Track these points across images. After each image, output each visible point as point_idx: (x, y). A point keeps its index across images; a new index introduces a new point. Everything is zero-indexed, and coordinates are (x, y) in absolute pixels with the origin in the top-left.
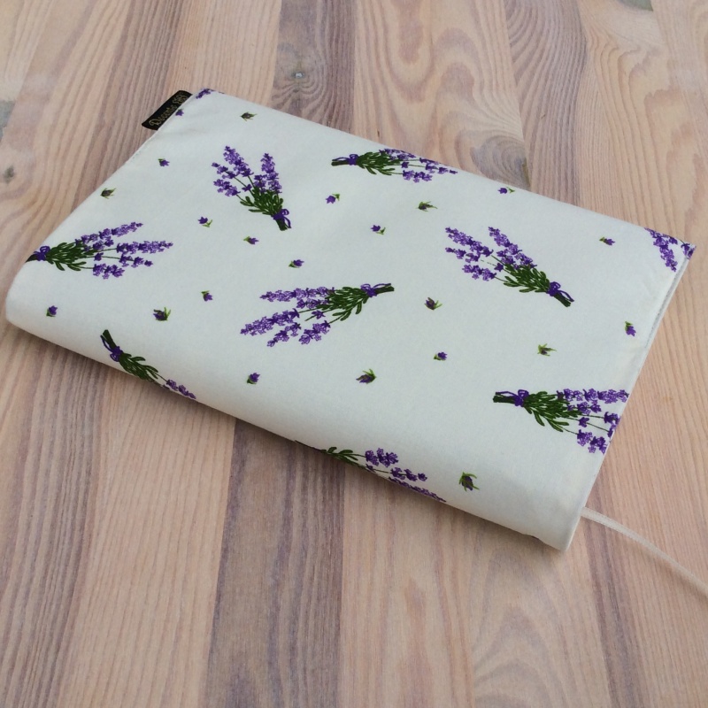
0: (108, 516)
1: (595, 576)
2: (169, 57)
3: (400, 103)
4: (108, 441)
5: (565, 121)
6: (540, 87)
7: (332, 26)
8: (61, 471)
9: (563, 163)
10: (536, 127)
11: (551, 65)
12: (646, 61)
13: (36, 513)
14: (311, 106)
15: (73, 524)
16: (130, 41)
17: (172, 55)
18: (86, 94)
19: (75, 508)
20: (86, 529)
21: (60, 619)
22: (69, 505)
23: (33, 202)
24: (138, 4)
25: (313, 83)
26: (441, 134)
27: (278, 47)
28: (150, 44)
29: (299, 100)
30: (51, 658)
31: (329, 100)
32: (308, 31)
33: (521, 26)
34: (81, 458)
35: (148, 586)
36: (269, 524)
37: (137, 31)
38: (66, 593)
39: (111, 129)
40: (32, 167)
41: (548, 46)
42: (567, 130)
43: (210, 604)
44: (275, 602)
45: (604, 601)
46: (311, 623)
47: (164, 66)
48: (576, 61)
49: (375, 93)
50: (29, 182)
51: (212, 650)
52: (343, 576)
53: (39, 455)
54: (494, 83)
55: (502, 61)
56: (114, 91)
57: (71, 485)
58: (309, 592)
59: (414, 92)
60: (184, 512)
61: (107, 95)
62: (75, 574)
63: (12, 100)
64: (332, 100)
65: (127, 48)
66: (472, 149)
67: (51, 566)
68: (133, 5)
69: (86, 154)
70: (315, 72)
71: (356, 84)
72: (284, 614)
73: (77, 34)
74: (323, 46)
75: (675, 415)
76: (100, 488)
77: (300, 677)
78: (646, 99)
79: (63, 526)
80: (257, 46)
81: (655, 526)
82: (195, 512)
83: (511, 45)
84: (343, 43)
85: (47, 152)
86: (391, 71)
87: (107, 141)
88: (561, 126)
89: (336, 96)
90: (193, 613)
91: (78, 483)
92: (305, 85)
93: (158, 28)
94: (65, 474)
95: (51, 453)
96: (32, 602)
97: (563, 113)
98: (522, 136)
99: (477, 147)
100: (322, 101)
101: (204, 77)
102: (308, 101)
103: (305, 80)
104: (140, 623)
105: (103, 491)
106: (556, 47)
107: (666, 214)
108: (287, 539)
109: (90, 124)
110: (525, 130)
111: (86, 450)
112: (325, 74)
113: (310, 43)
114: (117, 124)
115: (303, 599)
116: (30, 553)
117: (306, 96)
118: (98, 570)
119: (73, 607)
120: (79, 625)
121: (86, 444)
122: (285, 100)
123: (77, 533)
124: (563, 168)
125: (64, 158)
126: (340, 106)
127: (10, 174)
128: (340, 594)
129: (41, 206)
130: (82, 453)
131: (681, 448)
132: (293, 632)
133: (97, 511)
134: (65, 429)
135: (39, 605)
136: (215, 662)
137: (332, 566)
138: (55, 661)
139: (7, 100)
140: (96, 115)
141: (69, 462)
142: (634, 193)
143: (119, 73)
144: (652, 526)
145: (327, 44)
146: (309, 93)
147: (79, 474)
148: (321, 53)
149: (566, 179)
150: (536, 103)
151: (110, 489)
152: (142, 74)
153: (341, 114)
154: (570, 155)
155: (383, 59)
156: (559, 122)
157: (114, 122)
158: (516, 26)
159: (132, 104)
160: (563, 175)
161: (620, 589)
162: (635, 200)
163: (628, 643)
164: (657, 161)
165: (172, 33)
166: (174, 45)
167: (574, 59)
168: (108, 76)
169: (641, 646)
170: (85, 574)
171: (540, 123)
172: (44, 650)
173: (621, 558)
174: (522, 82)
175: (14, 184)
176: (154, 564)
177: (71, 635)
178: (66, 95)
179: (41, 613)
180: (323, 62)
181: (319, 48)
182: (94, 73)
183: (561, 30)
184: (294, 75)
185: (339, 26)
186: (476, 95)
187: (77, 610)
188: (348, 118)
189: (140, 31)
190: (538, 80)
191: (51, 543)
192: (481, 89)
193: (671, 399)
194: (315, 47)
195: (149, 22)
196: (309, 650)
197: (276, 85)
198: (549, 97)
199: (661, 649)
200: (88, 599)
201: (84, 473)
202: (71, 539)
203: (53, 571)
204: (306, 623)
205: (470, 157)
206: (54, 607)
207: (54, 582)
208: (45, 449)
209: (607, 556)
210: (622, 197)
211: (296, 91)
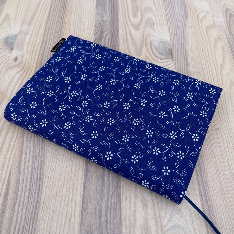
0: (48, 176)
1: (200, 192)
2: (63, 18)
3: (133, 31)
4: (47, 149)
5: (182, 35)
6: (174, 24)
7: (112, 7)
8: (33, 161)
9: (183, 49)
10: (174, 38)
11: (177, 17)
12: (205, 15)
13: (25, 176)
14: (106, 33)
15: (37, 179)
16: (51, 13)
17: (64, 17)
18: (39, 31)
19: (38, 173)
20: (41, 181)
21: (33, 213)
22: (35, 172)
23: (23, 68)
24: (54, 1)
25: (106, 25)
26: (146, 41)
27: (96, 14)
28: (57, 14)
29: (103, 31)
30: (31, 228)
31: (112, 31)
32: (104, 9)
33: (168, 5)
34: (39, 156)
35: (61, 201)
36: (98, 177)
37: (53, 10)
38: (35, 204)
39: (46, 43)
40: (23, 56)
41: (176, 11)
42: (183, 38)
43: (80, 206)
44: (101, 205)
45: (204, 201)
46: (112, 212)
47: (62, 21)
48: (185, 16)
49: (125, 28)
50: (22, 61)
51: (81, 223)
52: (122, 195)
53: (26, 155)
54: (161, 24)
55: (163, 16)
56: (47, 30)
57: (36, 165)
58: (111, 201)
59: (137, 27)
60: (71, 174)
61: (45, 32)
62: (38, 197)
63: (17, 34)
64: (112, 30)
65: (51, 16)
66: (155, 46)
67: (30, 195)
68: (52, 2)
69: (39, 51)
70: (107, 22)
71: (119, 25)
72: (104, 209)
73: (36, 12)
74: (109, 13)
75: (221, 134)
76: (45, 166)
77: (109, 232)
78: (206, 28)
79: (34, 180)
80: (89, 14)
81: (218, 174)
82: (75, 173)
83: (165, 11)
84: (115, 12)
85: (27, 51)
86: (130, 21)
87: (45, 47)
88: (181, 37)
89: (113, 30)
90: (75, 210)
91: (38, 165)
92: (104, 26)
93: (60, 9)
94: (34, 162)
95: (30, 154)
96: (25, 207)
97: (182, 33)
98: (170, 41)
99: (157, 45)
100: (109, 31)
101: (74, 25)
102: (105, 31)
103: (104, 24)
104: (58, 214)
105: (46, 167)
106: (178, 11)
107: (214, 66)
108: (104, 182)
109: (40, 41)
110: (171, 39)
111: (40, 153)
112: (110, 22)
113: (105, 12)
114: (48, 41)
115: (109, 204)
116: (24, 190)
117: (104, 30)
118: (45, 195)
119: (37, 209)
120: (39, 216)
121: (41, 151)
122: (98, 31)
123: (38, 182)
124: (183, 51)
125: (32, 53)
126: (115, 32)
127: (16, 59)
128: (121, 201)
129: (26, 69)
130: (39, 154)
131: (224, 146)
132: (107, 216)
133: (44, 174)
134: (34, 146)
135: (27, 208)
136: (82, 227)
137: (118, 191)
138: (32, 229)
139: (15, 34)
140: (42, 38)
141: (35, 157)
142: (205, 59)
143: (48, 24)
144: (217, 174)
145: (110, 12)
146: (105, 29)
147: (39, 161)
148: (108, 15)
149: (184, 55)
150: (173, 30)
151: (48, 166)
152: (55, 24)
153: (115, 35)
154: (184, 47)
155: (127, 17)
156: (181, 36)
157: (47, 40)
158: (166, 5)
159: (52, 34)
160: (183, 54)
161: (208, 197)
162: (205, 61)
163: (212, 216)
164: (211, 48)
165: (64, 10)
166: (65, 15)
167: (184, 15)
168: (45, 25)
169: (216, 217)
170: (41, 197)
171: (175, 37)
172: (28, 225)
173: (208, 185)
174: (169, 23)
175: (17, 62)
176: (62, 193)
177: (37, 219)
178: (33, 32)
179: (28, 211)
180: (109, 18)
181: (108, 14)
182: (41, 24)
183: (180, 6)
184: (101, 23)
185: (114, 6)
186: (155, 28)
187: (39, 210)
188: (117, 36)
189: (54, 10)
190: (174, 22)
191: (30, 186)
192: (157, 25)
193: (220, 129)
194: (106, 13)
195: (57, 7)
196: (112, 222)
197: (95, 26)
198: (177, 28)
199: (222, 218)
200: (42, 206)
201: (40, 161)
202: (36, 184)
203: (31, 196)
204: (111, 213)
205: (154, 49)
206: (31, 209)
207: (31, 200)
208: (28, 153)
209: (203, 185)
210: (201, 61)
211: (101, 28)
